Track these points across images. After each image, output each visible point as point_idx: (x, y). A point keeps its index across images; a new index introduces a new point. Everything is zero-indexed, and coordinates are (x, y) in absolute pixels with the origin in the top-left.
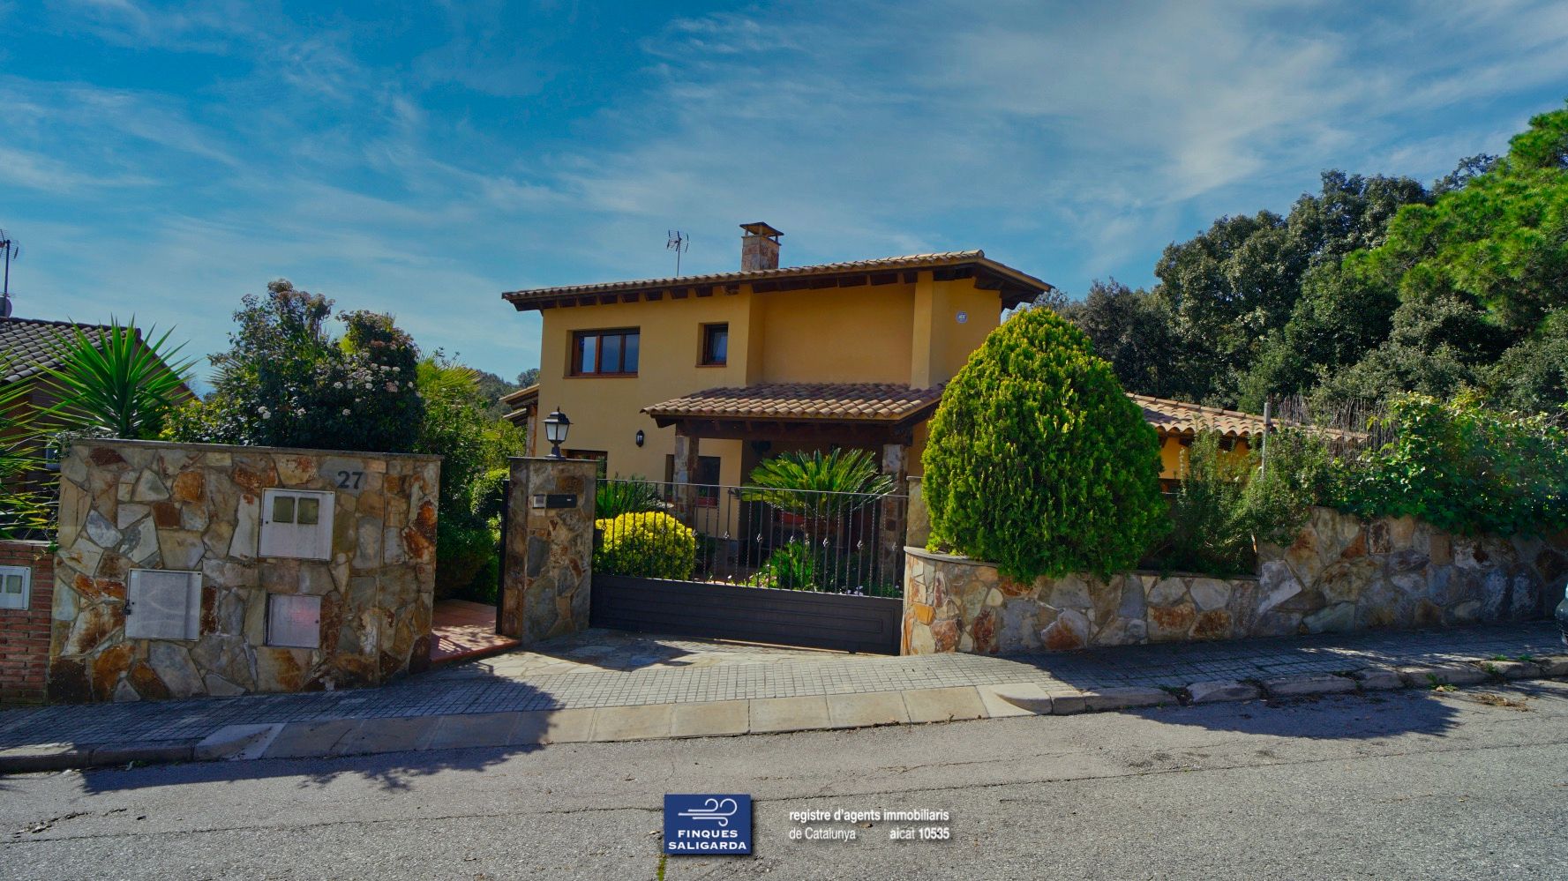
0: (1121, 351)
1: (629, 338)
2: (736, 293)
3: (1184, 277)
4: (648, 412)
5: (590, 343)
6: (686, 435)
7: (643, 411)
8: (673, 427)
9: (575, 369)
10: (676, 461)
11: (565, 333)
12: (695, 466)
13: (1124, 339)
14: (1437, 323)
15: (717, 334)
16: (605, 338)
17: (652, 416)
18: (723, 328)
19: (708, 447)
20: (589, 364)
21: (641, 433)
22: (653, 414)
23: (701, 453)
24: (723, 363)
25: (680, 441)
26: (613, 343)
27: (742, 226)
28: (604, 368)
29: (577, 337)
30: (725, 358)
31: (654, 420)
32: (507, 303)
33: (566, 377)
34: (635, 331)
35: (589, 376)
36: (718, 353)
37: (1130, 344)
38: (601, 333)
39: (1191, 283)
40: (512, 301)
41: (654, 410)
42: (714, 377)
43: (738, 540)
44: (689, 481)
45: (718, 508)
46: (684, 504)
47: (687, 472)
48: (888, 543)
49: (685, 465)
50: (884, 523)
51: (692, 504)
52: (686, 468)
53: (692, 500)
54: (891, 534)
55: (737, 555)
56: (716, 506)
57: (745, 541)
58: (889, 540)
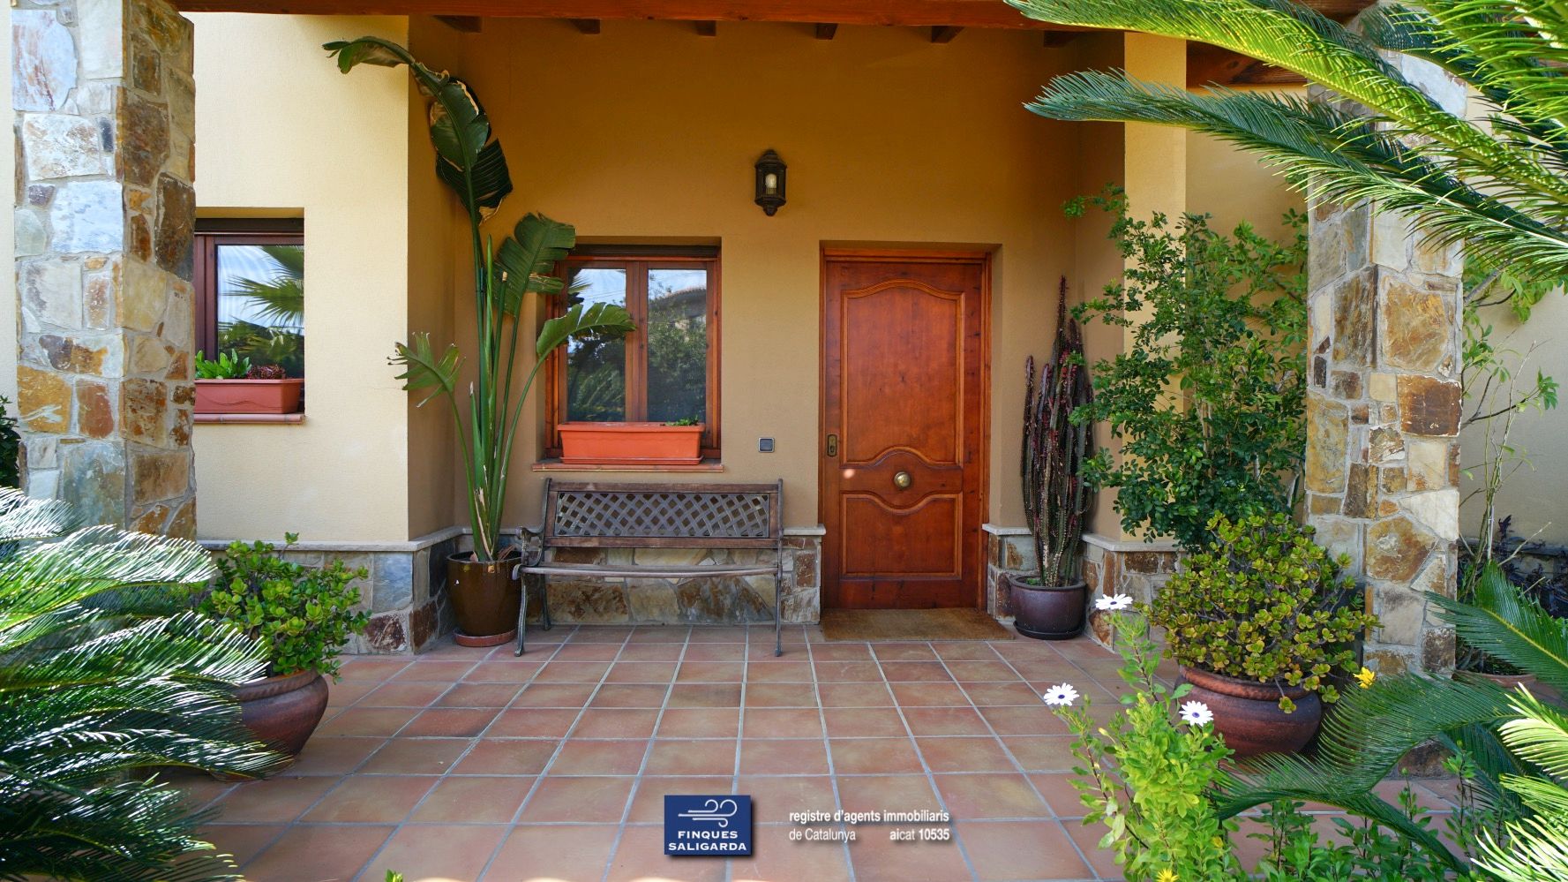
43: (414, 545)
44: (139, 242)
45: (300, 423)
46: (112, 372)
47: (117, 187)
48: (1416, 500)
49: (96, 140)
50: (1391, 399)
51: (171, 386)
52: (109, 161)
53: (165, 361)
54: (1431, 453)
55: (410, 609)
56: (297, 416)
57: (434, 547)
58: (1422, 486)
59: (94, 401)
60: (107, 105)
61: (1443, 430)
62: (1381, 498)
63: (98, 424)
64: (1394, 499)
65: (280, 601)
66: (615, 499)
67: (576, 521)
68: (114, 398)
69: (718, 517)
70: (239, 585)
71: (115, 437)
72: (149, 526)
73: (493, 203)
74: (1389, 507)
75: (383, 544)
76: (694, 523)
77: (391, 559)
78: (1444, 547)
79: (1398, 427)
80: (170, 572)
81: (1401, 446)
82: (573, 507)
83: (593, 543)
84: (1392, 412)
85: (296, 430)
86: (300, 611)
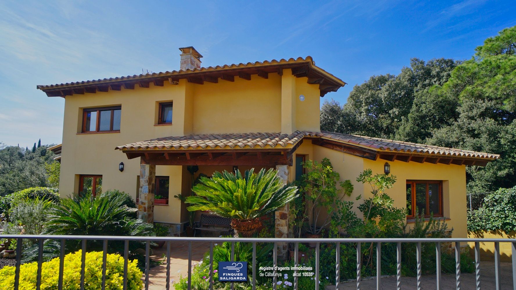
0: (338, 127)
1: (116, 112)
2: (177, 84)
3: (362, 98)
4: (120, 149)
5: (94, 115)
6: (147, 163)
7: (117, 148)
8: (139, 159)
9: (84, 129)
10: (141, 180)
11: (78, 109)
12: (153, 182)
13: (339, 122)
14: (482, 110)
15: (167, 109)
16: (102, 112)
17: (124, 152)
18: (170, 104)
19: (161, 170)
20: (93, 127)
21: (122, 164)
22: (124, 150)
23: (157, 174)
24: (170, 123)
25: (143, 168)
26: (106, 115)
27: (180, 49)
28: (102, 128)
29: (86, 112)
30: (171, 121)
31: (125, 154)
32: (40, 91)
33: (78, 133)
34: (119, 107)
35: (93, 133)
36: (167, 118)
37: (341, 125)
38: (100, 109)
39: (366, 99)
40: (44, 91)
41: (124, 147)
42: (164, 130)
43: (181, 224)
44: (149, 192)
45: (168, 205)
46: (146, 206)
47: (148, 186)
48: (281, 228)
49: (146, 182)
50: (278, 215)
51: (152, 206)
52: (147, 184)
53: (151, 203)
54: (283, 222)
55: (180, 233)
56: (167, 205)
57: (185, 224)
58: (282, 226)
59: (145, 208)
60: (147, 179)
61: (285, 219)
62: (277, 227)
63: (145, 211)
64: (278, 227)
65: (160, 230)
66: (211, 218)
67: (205, 221)
68: (146, 208)
69: (225, 222)
70: (157, 228)
71: (146, 212)
72: (149, 222)
73: (196, 172)
74: (278, 228)
75: (177, 223)
76: (221, 222)
77: (178, 225)
78: (285, 234)
79: (279, 218)
80: (150, 227)
81: (279, 221)
82: (205, 219)
83: (207, 225)
84: (278, 216)
85: (167, 206)
86: (162, 232)
